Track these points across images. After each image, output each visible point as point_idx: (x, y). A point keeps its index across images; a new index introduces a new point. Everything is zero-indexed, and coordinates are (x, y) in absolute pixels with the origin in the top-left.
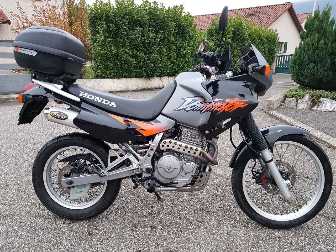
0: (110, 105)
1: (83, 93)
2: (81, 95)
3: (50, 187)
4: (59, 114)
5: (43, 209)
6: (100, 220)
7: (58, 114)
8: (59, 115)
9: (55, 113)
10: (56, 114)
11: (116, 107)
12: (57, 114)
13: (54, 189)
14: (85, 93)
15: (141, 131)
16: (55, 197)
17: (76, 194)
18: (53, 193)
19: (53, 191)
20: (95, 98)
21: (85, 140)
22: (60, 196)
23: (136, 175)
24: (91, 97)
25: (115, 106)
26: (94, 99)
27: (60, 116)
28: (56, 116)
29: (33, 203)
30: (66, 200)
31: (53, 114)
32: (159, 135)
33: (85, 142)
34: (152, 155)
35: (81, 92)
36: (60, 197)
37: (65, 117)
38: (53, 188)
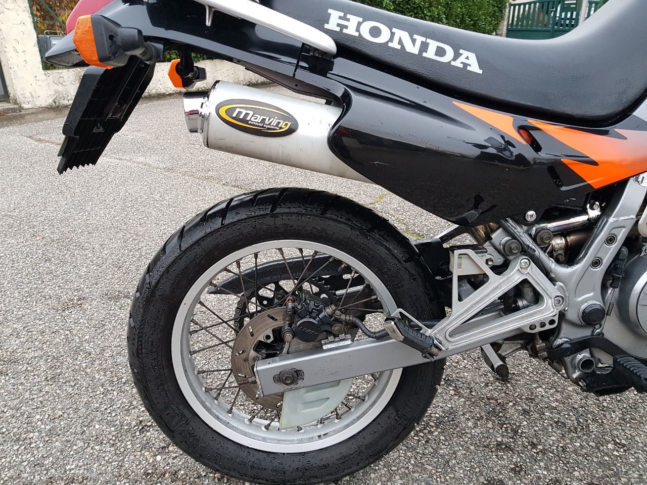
0: (458, 63)
1: (340, 18)
2: (332, 25)
3: (195, 385)
4: (256, 112)
5: (162, 445)
6: (373, 476)
7: (251, 113)
8: (260, 118)
9: (238, 110)
10: (244, 112)
11: (480, 72)
12: (247, 114)
13: (208, 390)
14: (349, 16)
15: (580, 170)
16: (218, 418)
17: (305, 408)
18: (208, 404)
19: (206, 399)
20: (393, 34)
21: (328, 215)
22: (230, 411)
23: (538, 337)
24: (375, 32)
25: (475, 67)
26: (391, 40)
27: (264, 120)
28: (247, 122)
29: (118, 422)
30: (250, 420)
31: (229, 112)
32: (640, 180)
33: (331, 222)
34: (607, 260)
35: (330, 11)
36: (230, 415)
37: (284, 126)
38: (204, 389)
